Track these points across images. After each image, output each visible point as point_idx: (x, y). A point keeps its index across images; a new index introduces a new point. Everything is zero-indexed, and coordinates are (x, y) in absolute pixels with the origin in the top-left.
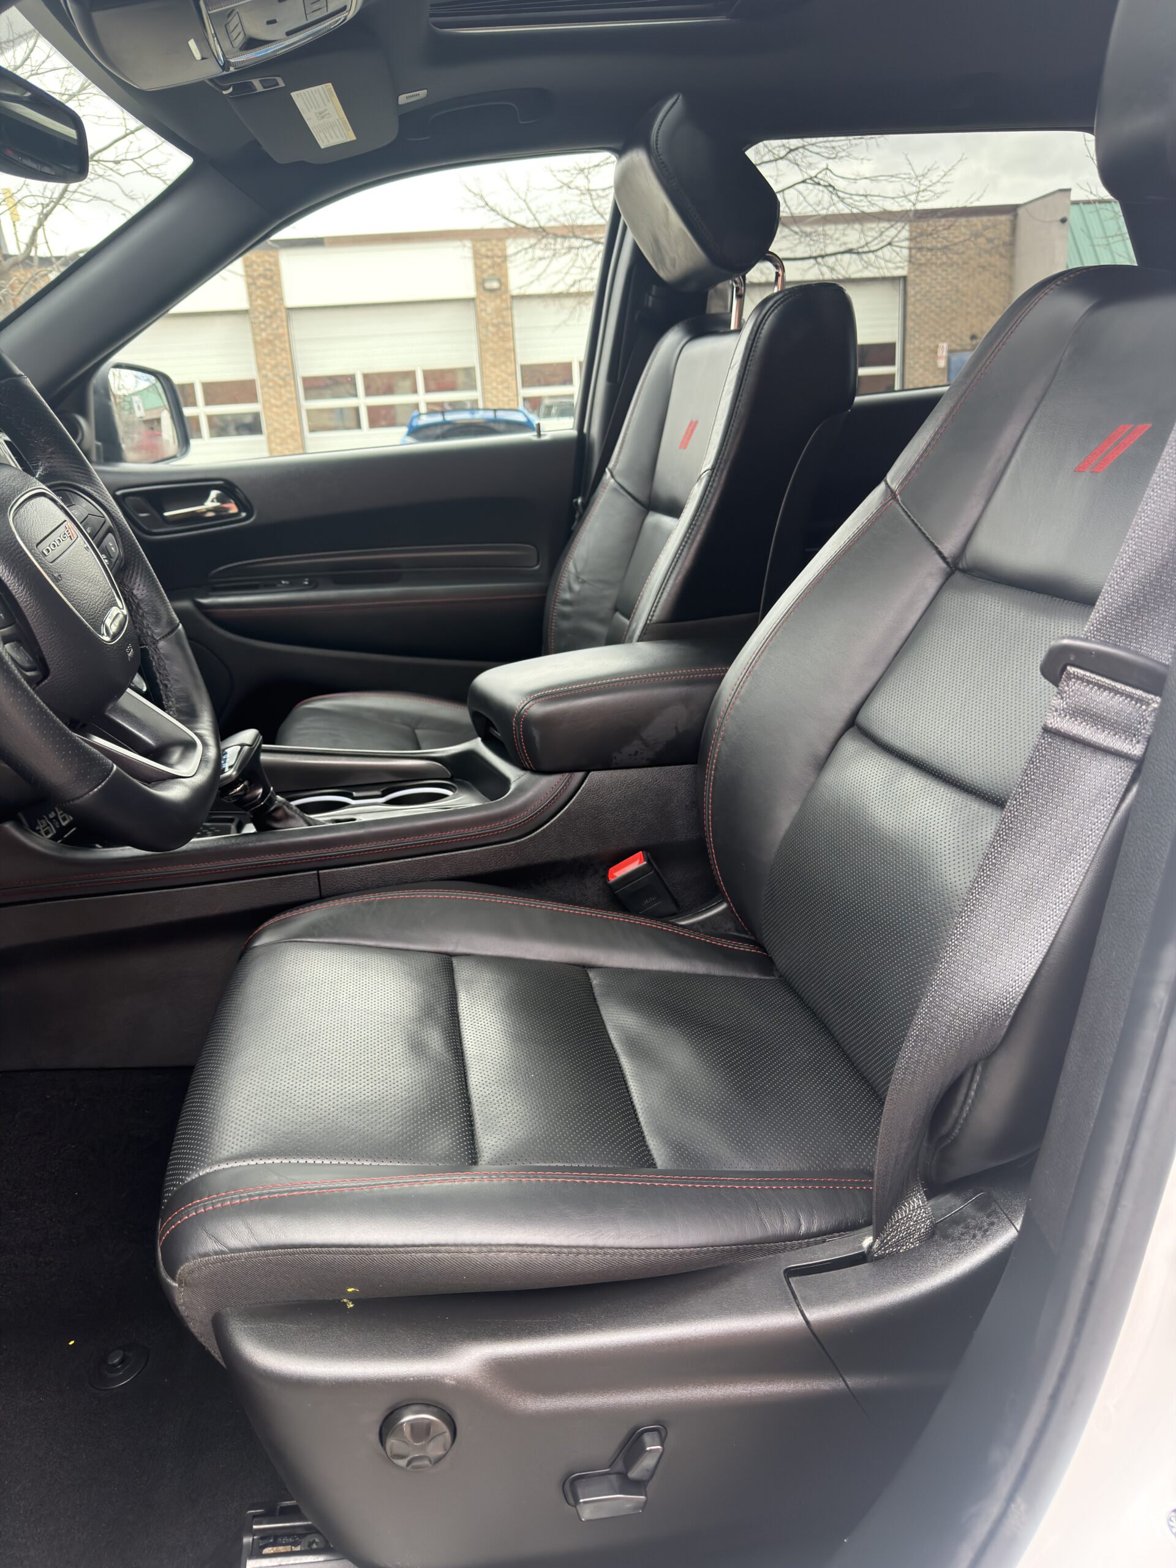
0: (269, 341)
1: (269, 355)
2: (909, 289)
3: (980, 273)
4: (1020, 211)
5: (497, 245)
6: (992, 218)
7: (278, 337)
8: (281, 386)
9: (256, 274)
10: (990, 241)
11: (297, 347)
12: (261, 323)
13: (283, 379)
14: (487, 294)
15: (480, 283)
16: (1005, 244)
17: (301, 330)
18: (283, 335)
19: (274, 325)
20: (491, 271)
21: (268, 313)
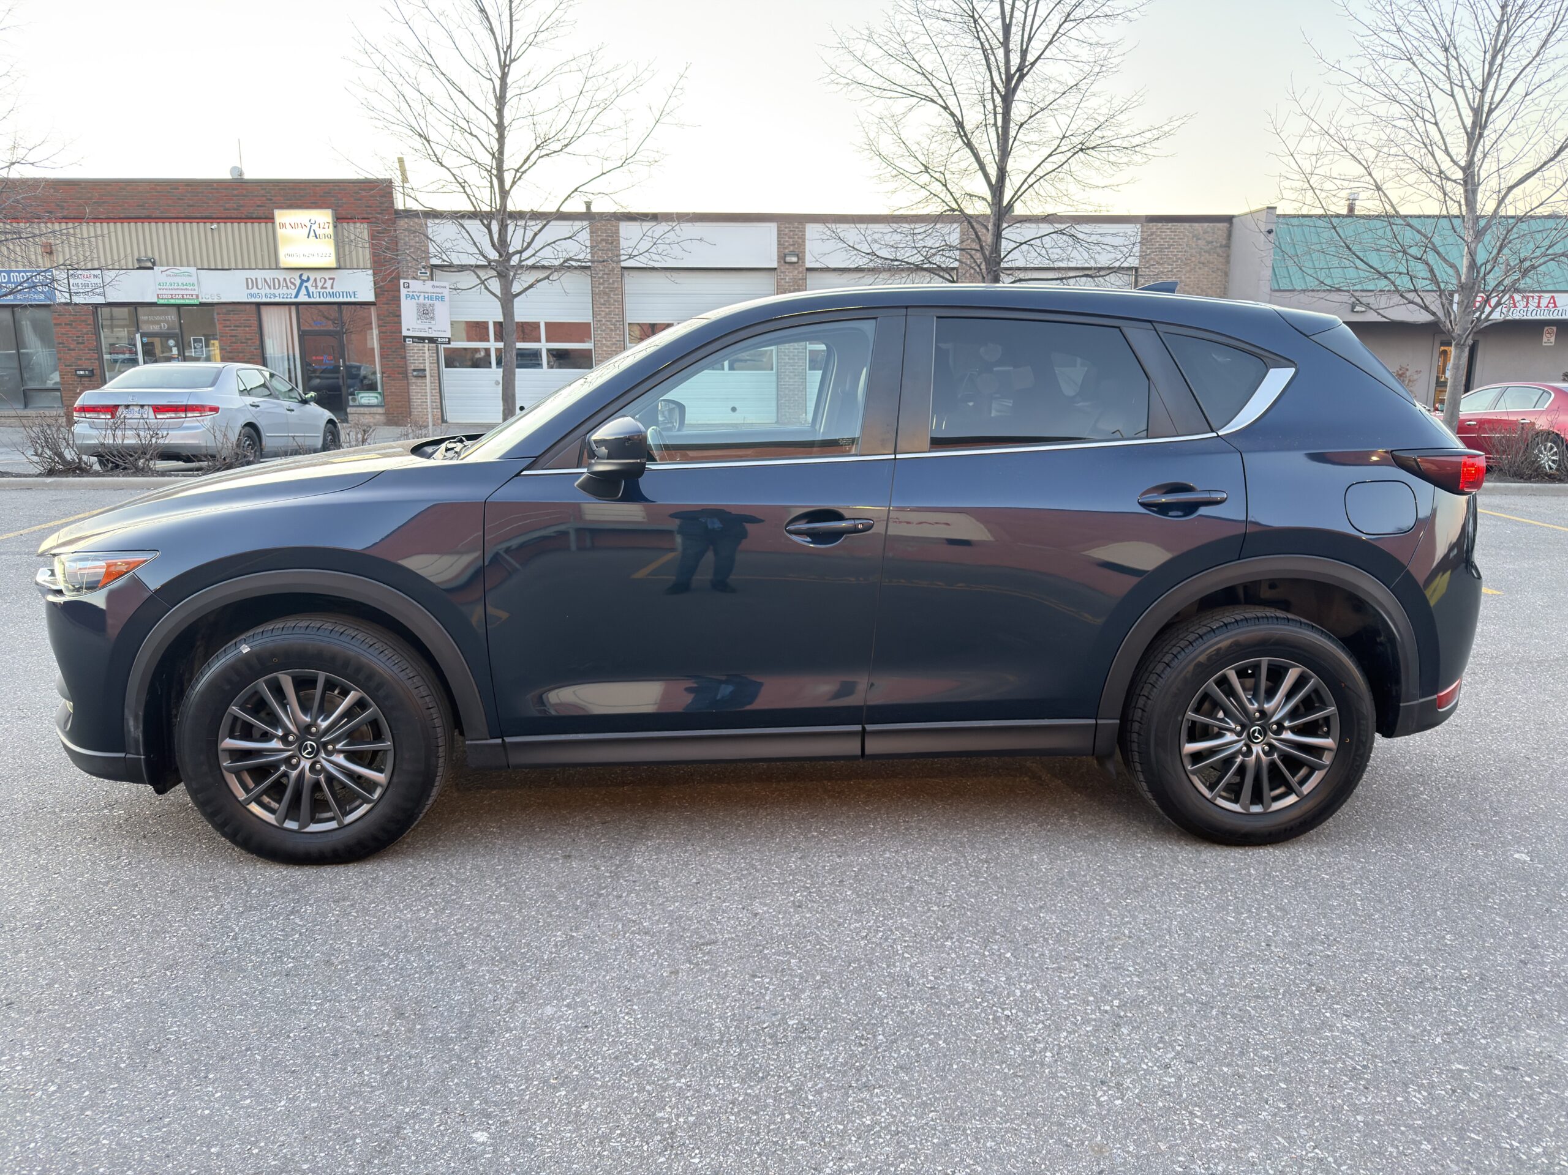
0: (605, 293)
1: (604, 304)
2: (1140, 279)
3: (1200, 268)
4: (1235, 220)
5: (798, 228)
6: (1211, 225)
7: (613, 290)
8: (612, 330)
9: (599, 239)
10: (1209, 243)
11: (627, 299)
12: (600, 278)
13: (614, 325)
14: (787, 266)
15: (782, 257)
16: (1221, 246)
17: (633, 284)
18: (617, 288)
19: (611, 281)
20: (791, 248)
21: (606, 271)
